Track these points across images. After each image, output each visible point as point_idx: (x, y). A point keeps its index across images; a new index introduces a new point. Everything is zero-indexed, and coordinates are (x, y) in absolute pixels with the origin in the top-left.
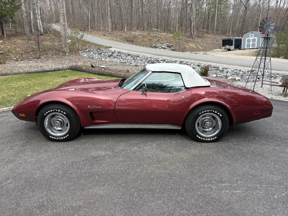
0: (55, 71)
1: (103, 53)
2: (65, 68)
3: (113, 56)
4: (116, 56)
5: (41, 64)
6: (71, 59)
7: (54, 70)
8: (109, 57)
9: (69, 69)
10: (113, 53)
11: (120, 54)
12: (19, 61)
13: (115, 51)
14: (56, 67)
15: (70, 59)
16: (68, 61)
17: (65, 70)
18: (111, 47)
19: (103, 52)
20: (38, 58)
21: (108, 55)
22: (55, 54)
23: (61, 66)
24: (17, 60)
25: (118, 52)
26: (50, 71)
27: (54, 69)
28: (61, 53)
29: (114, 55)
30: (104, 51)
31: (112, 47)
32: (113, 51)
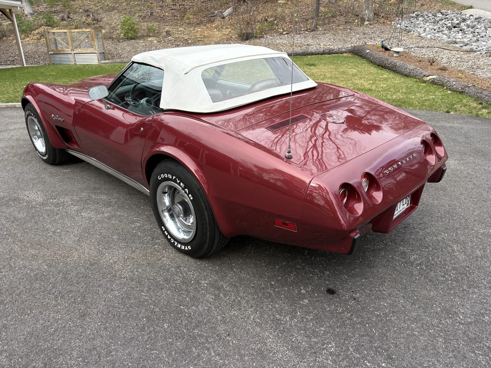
0: (325, 54)
1: (444, 21)
2: (343, 49)
3: (459, 27)
4: (465, 27)
5: (310, 41)
6: (367, 32)
7: (323, 53)
8: (449, 28)
9: (350, 52)
10: (464, 20)
11: (476, 23)
12: (284, 34)
13: (471, 15)
14: (331, 47)
15: (364, 34)
16: (358, 36)
17: (342, 53)
18: (471, 7)
19: (445, 19)
20: (313, 30)
21: (450, 25)
22: (346, 23)
23: (340, 46)
24: (281, 34)
25: (476, 19)
26: (316, 54)
27: (323, 51)
28: (356, 21)
29: (462, 24)
30: (447, 17)
31: (474, 5)
32: (468, 16)
